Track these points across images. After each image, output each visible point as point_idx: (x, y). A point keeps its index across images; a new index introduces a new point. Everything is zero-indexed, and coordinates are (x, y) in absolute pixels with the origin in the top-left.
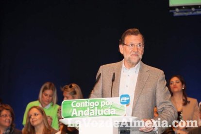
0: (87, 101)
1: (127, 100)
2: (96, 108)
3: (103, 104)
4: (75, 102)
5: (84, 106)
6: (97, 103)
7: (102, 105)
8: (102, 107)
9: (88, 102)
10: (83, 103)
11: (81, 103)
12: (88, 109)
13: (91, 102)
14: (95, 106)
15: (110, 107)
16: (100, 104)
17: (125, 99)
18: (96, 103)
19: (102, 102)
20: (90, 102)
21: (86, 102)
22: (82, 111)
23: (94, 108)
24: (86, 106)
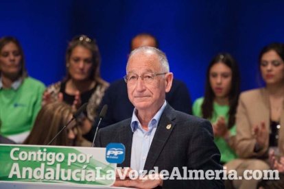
0: (42, 149)
1: (118, 155)
2: (58, 165)
3: (72, 158)
4: (18, 149)
5: (35, 159)
6: (60, 156)
7: (70, 161)
8: (69, 164)
9: (42, 151)
10: (34, 153)
11: (30, 153)
12: (43, 165)
13: (50, 153)
14: (56, 162)
15: (85, 167)
16: (66, 158)
17: (116, 153)
18: (58, 154)
19: (70, 155)
20: (47, 152)
21: (40, 152)
22: (30, 169)
23: (54, 166)
24: (40, 159)
